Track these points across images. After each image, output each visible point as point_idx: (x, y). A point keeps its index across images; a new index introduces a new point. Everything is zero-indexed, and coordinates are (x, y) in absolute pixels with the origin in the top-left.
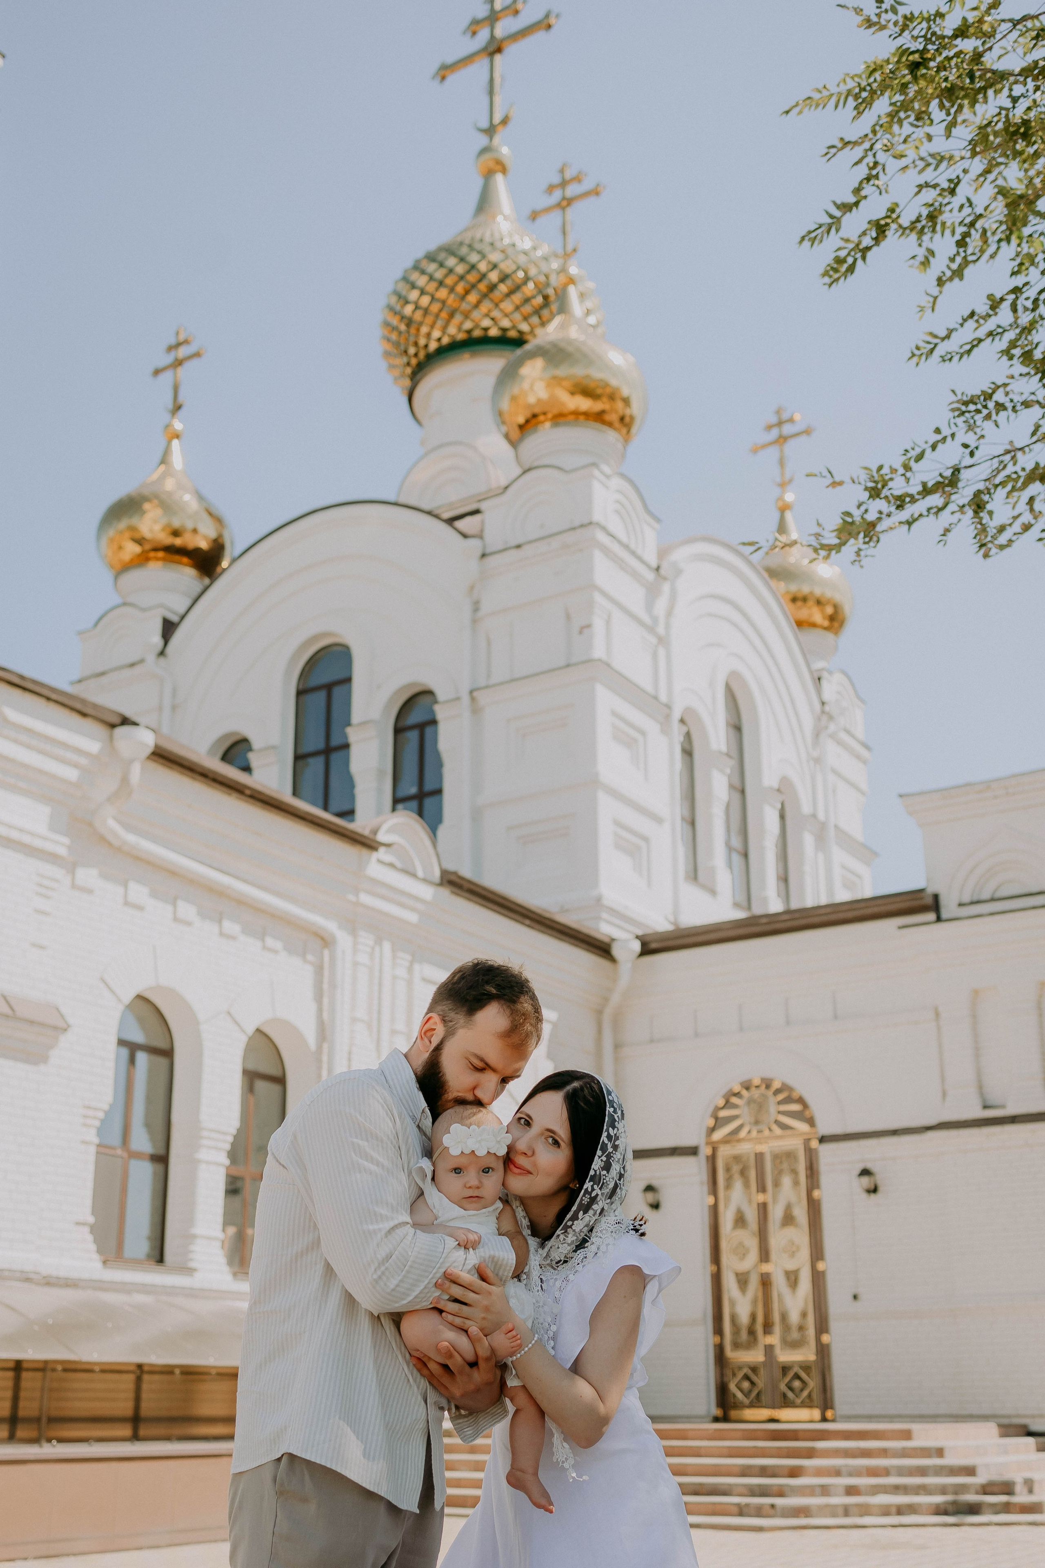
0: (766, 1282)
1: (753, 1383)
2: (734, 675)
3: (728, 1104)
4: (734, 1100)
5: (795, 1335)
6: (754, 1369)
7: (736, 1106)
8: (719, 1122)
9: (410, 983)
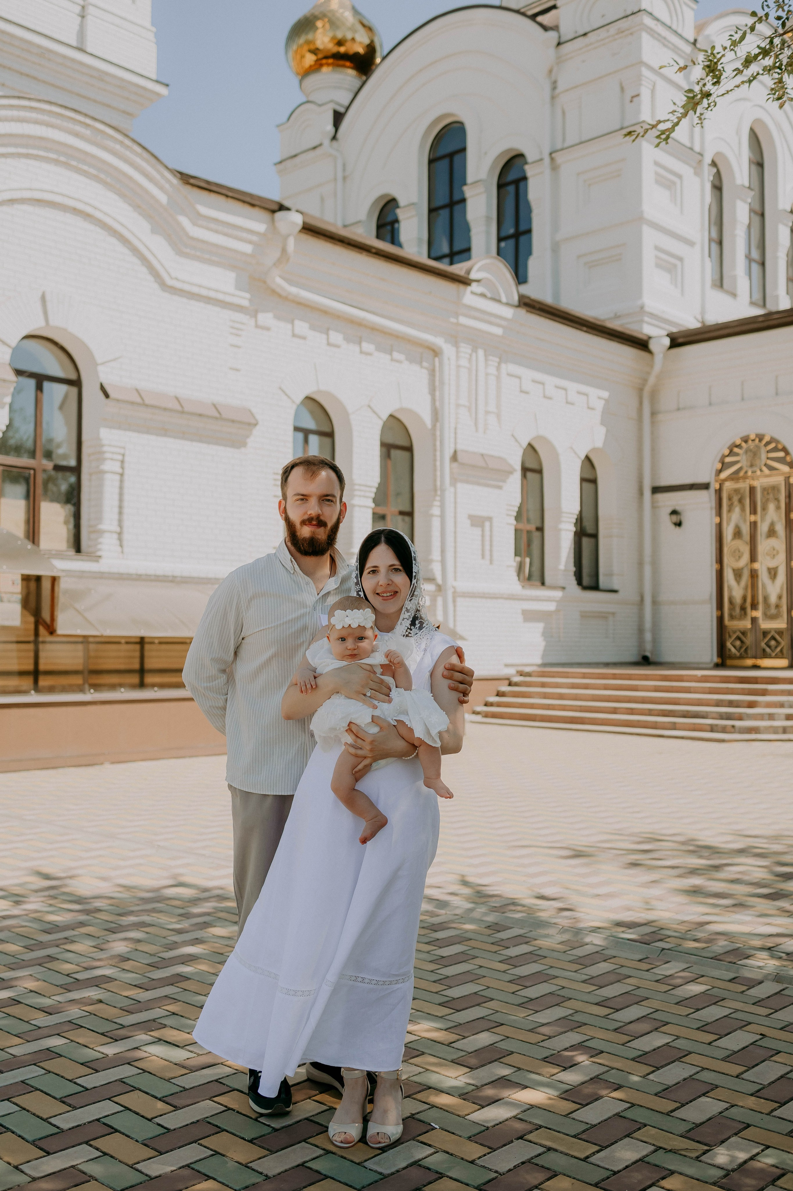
0: (754, 575)
1: (742, 642)
2: (758, 121)
3: (731, 453)
4: (736, 450)
5: (773, 611)
6: (744, 633)
7: (737, 454)
8: (724, 466)
9: (498, 378)
